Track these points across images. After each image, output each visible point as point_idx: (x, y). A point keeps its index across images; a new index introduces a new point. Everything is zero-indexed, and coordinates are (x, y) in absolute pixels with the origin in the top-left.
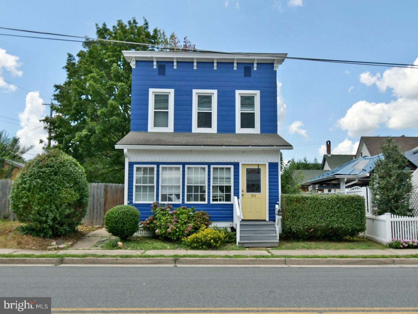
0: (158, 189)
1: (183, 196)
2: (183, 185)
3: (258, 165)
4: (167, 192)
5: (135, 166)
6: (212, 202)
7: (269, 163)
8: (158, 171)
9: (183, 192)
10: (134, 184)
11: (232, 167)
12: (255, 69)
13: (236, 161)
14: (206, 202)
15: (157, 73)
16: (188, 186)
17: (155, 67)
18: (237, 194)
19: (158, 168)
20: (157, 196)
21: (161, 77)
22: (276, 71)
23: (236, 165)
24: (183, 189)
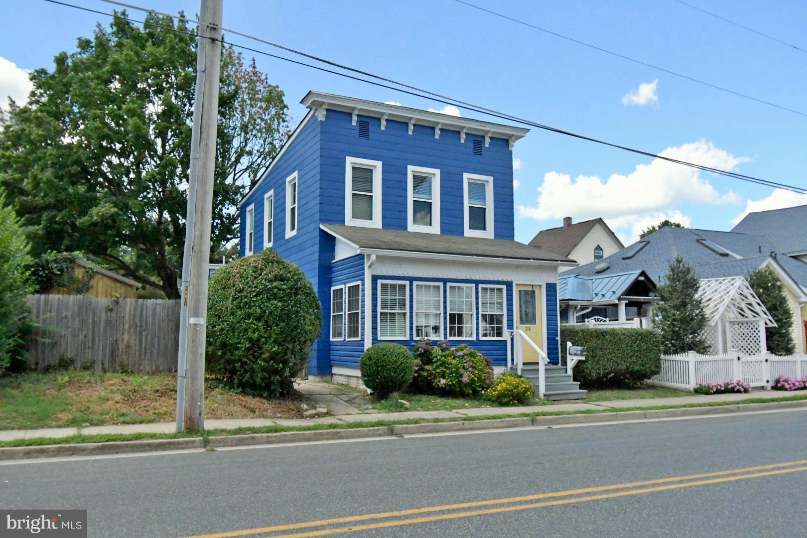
0: (411, 317)
1: (445, 329)
2: (445, 313)
3: (533, 285)
4: (423, 323)
5: (380, 282)
6: (482, 338)
7: (547, 284)
8: (411, 290)
9: (445, 324)
10: (379, 310)
11: (504, 287)
12: (487, 145)
13: (509, 280)
14: (474, 338)
15: (356, 133)
16: (450, 314)
17: (354, 124)
18: (510, 326)
19: (411, 285)
20: (411, 329)
21: (363, 141)
22: (511, 151)
23: (509, 285)
24: (445, 318)
